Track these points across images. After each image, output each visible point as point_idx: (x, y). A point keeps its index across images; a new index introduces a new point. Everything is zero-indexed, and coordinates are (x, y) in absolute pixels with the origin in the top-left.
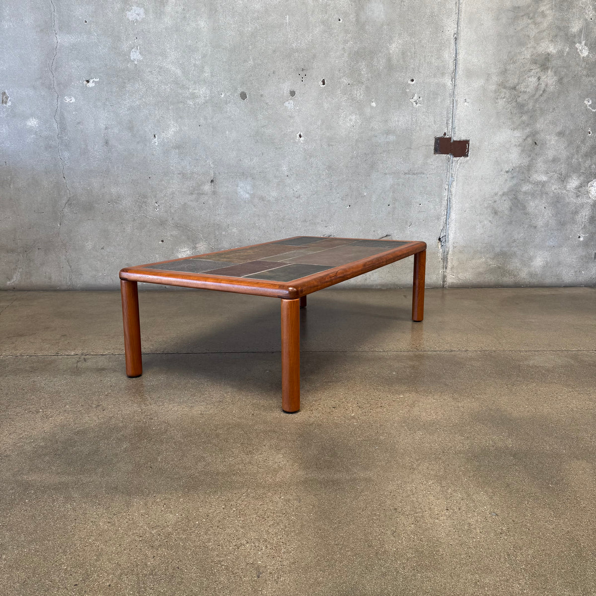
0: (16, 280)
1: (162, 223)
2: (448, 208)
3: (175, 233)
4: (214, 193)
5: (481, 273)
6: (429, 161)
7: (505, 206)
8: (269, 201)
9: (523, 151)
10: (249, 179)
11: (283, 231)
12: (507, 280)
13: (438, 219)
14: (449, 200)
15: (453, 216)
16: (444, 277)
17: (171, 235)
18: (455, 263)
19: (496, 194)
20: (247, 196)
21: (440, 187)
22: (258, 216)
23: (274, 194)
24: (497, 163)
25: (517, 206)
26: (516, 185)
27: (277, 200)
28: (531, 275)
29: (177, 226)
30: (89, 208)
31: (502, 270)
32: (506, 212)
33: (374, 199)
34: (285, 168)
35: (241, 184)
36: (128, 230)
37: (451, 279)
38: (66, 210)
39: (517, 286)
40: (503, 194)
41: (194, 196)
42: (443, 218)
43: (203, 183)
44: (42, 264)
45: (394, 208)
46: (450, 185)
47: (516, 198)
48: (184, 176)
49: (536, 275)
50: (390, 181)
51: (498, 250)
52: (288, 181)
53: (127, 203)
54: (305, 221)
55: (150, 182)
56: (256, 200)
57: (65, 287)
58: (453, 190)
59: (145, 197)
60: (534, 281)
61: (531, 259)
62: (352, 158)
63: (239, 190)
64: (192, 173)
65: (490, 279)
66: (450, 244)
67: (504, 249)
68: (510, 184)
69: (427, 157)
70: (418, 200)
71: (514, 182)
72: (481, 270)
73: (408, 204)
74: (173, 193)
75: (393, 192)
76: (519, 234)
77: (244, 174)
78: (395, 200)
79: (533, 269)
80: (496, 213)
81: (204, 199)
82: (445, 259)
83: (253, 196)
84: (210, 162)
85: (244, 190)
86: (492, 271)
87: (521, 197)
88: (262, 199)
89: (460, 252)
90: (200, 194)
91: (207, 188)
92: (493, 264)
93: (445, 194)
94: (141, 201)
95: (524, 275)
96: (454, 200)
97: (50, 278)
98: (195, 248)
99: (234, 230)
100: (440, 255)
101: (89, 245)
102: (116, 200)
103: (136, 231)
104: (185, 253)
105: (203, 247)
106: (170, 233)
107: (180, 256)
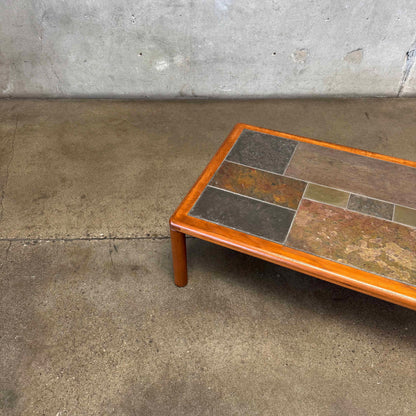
0: (10, 89)
1: (140, 37)
3: (152, 46)
4: (191, 5)
8: (246, 13)
11: (258, 44)
16: (402, 87)
17: (149, 49)
20: (225, 8)
22: (235, 29)
23: (253, 6)
27: (255, 12)
29: (154, 39)
30: (66, 21)
33: (354, 12)
36: (108, 43)
37: (407, 90)
38: (44, 23)
41: (171, 8)
44: (32, 75)
45: (372, 22)
53: (104, 15)
54: (281, 34)
56: (234, 13)
57: (56, 96)
59: (121, 9)
66: (415, 59)
70: (397, 14)
73: (388, 18)
74: (149, 5)
75: (376, 5)
78: (375, 13)
81: (181, 11)
82: (407, 72)
83: (231, 8)
88: (240, 11)
90: (176, 6)
94: (118, 13)
97: (42, 88)
98: (172, 61)
99: (210, 43)
100: (403, 68)
101: (72, 58)
102: (92, 13)
103: (115, 44)
104: (162, 65)
105: (179, 60)
106: (148, 46)
107: (158, 68)
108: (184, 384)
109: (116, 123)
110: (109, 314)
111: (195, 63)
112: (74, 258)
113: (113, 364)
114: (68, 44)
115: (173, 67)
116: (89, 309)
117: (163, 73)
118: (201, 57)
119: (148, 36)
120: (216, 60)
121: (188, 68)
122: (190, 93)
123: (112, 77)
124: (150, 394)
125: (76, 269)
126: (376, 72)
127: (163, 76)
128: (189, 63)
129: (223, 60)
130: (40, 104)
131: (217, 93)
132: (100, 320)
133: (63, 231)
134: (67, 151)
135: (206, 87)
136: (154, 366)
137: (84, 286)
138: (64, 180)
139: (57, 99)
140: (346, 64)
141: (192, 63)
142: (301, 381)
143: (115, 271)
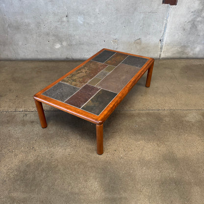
1: (48, 34)
2: (165, 28)
3: (53, 38)
4: (68, 21)
5: (174, 54)
6: (160, 7)
7: (188, 27)
8: (91, 24)
9: (201, 3)
10: (82, 15)
11: (97, 37)
12: (184, 56)
13: (161, 32)
14: (166, 24)
15: (167, 31)
16: (160, 55)
18: (165, 50)
19: (186, 22)
20: (82, 22)
21: (163, 19)
22: (87, 31)
23: (93, 22)
24: (189, 8)
25: (194, 27)
26: (195, 18)
27: (94, 24)
28: (193, 54)
29: (54, 35)
31: (183, 52)
32: (189, 30)
33: (135, 24)
34: (97, 10)
35: (79, 18)
36: (35, 37)
37: (163, 56)
38: (8, 29)
39: (188, 58)
40: (189, 22)
41: (60, 22)
42: (163, 32)
43: (63, 17)
44: (4, 51)
45: (143, 28)
46: (167, 18)
47: (194, 24)
48: (55, 14)
49: (196, 54)
50: (142, 16)
51: (182, 45)
52: (99, 16)
53: (33, 26)
54: (106, 33)
55: (41, 17)
56: (86, 24)
57: (14, 59)
58: (168, 20)
59: (39, 23)
60: (194, 56)
61: (195, 48)
62: (127, 6)
63: (78, 20)
64: (58, 13)
65: (178, 56)
66: (164, 42)
67: (185, 44)
68: (192, 17)
69: (159, 5)
70: (153, 24)
71: (194, 17)
72: (175, 52)
73: (149, 26)
74: (51, 22)
75: (143, 21)
76: (192, 39)
77: (80, 13)
78: (144, 24)
79: (195, 52)
80: (184, 30)
81: (64, 24)
82: (161, 48)
83: (84, 22)
84: (65, 7)
85: (80, 20)
86: (179, 53)
87: (196, 23)
88: (88, 24)
89: (168, 45)
90: (62, 22)
91: (65, 19)
92: (180, 50)
93: (165, 21)
94: (38, 25)
95: (191, 54)
96: (168, 24)
97: (8, 56)
98: (62, 44)
99: (77, 37)
100: (160, 47)
101: (20, 43)
102: (28, 25)
103: (38, 38)
104: (58, 46)
105: (65, 44)
106: (51, 38)
107: (56, 47)
108: (43, 162)
109: (37, 69)
110: (18, 138)
111: (71, 45)
112: (8, 118)
113: (16, 155)
114: (19, 37)
115: (62, 47)
116: (10, 136)
117: (58, 49)
118: (74, 43)
119: (51, 34)
120: (80, 44)
121: (69, 47)
122: (71, 58)
123: (37, 51)
124: (28, 166)
125: (8, 122)
126: (148, 48)
127: (58, 51)
128: (69, 45)
129: (83, 44)
130: (7, 62)
131: (82, 58)
132: (14, 140)
133: (6, 109)
134: (14, 80)
135: (77, 55)
136: (32, 156)
137: (10, 128)
138: (10, 90)
139: (14, 60)
140: (135, 45)
141: (70, 45)
142: (91, 161)
143: (24, 123)
